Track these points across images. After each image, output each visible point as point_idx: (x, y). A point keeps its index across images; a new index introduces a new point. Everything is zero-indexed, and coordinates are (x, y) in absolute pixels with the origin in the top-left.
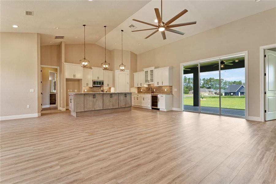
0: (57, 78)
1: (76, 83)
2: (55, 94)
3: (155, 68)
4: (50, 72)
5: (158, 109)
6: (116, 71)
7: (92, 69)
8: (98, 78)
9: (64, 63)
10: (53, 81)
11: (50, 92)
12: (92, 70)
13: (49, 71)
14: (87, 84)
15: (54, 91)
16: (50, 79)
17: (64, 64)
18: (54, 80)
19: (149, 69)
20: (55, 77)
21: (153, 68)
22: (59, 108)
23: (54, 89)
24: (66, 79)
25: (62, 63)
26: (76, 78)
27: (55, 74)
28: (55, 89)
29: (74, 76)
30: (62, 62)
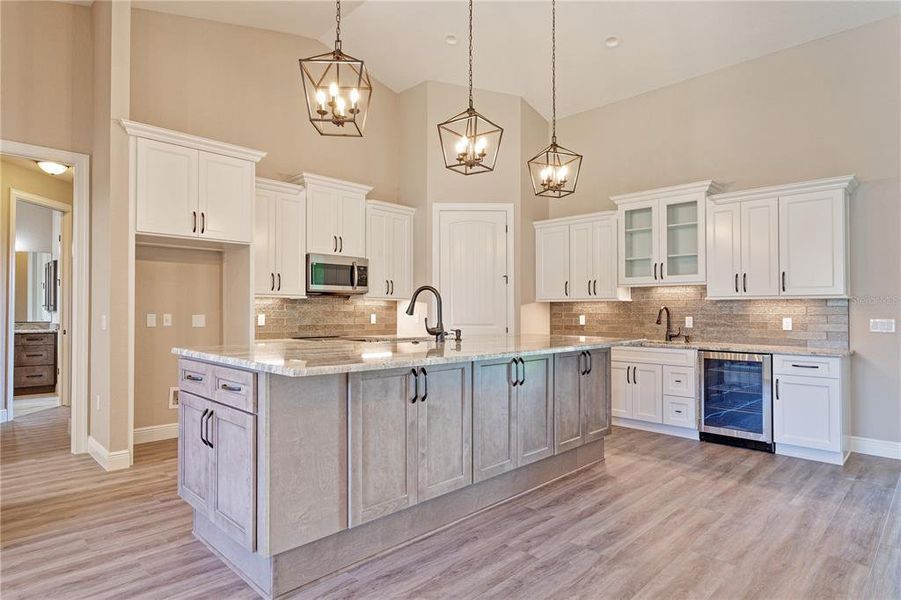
0: (67, 239)
1: (203, 271)
2: (56, 334)
3: (709, 193)
4: (20, 201)
5: (768, 448)
6: (436, 207)
7: (303, 184)
8: (338, 242)
9: (125, 122)
10: (45, 259)
11: (18, 323)
12: (303, 194)
13: (15, 193)
14: (276, 281)
15: (45, 316)
16: (20, 245)
17: (124, 129)
18: (50, 251)
19: (658, 201)
20: (57, 231)
21: (695, 191)
22: (82, 443)
23: (48, 306)
24: (137, 237)
25: (113, 127)
26: (209, 235)
27: (57, 217)
28: (52, 306)
29: (198, 219)
30: (113, 115)
